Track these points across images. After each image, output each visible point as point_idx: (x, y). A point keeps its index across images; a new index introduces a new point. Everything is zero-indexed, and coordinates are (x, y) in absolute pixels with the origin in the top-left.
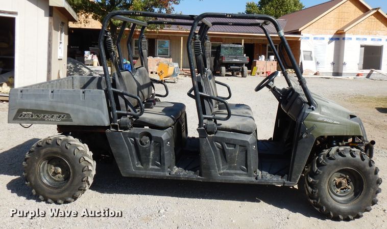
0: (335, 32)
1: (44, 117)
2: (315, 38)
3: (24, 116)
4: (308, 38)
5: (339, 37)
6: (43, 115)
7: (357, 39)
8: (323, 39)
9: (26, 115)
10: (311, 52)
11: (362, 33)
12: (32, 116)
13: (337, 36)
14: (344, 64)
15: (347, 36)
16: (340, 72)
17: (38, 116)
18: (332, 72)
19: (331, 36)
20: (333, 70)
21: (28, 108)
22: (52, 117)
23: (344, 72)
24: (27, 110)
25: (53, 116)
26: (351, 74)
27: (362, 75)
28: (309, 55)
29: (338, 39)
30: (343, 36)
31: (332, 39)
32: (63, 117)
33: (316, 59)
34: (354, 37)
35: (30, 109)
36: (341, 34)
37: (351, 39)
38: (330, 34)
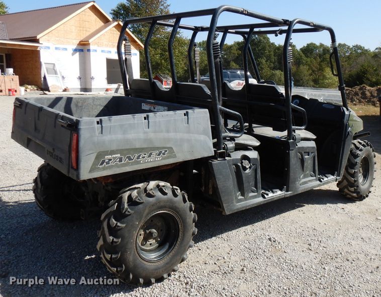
0: (78, 42)
1: (138, 158)
2: (56, 48)
3: (108, 163)
4: (49, 48)
5: (83, 48)
6: (137, 155)
7: (102, 51)
8: (66, 49)
9: (110, 160)
10: (54, 64)
11: (107, 46)
12: (121, 160)
13: (81, 47)
14: (92, 78)
15: (92, 47)
16: (87, 87)
17: (130, 159)
18: (79, 87)
19: (75, 47)
20: (81, 85)
21: (114, 148)
22: (149, 156)
23: (93, 87)
24: (112, 153)
25: (151, 154)
26: (101, 89)
27: (111, 90)
28: (52, 68)
29: (82, 50)
30: (87, 47)
31: (75, 50)
32: (164, 154)
33: (61, 73)
34: (99, 49)
35: (117, 150)
36: (84, 45)
37: (96, 51)
38: (73, 44)
